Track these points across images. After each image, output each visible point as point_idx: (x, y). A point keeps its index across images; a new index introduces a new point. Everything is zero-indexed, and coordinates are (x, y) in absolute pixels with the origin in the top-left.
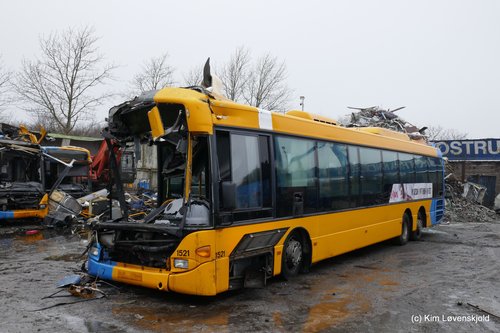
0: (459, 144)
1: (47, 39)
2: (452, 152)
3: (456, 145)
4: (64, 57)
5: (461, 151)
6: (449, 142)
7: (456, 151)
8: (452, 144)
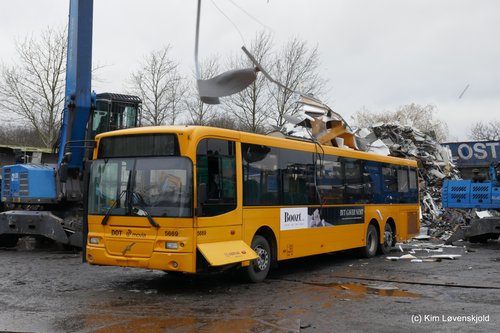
0: (483, 146)
2: (476, 155)
3: (479, 147)
4: (43, 59)
5: (485, 155)
6: (471, 144)
7: (481, 154)
8: (476, 146)
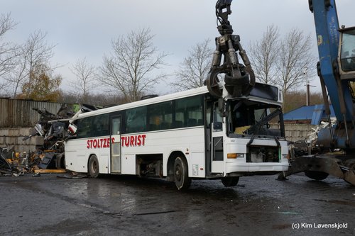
1: (116, 41)
